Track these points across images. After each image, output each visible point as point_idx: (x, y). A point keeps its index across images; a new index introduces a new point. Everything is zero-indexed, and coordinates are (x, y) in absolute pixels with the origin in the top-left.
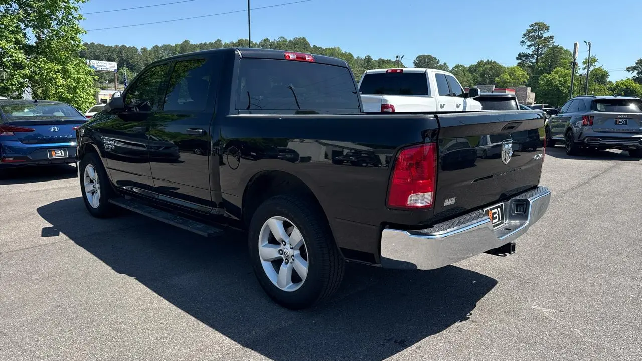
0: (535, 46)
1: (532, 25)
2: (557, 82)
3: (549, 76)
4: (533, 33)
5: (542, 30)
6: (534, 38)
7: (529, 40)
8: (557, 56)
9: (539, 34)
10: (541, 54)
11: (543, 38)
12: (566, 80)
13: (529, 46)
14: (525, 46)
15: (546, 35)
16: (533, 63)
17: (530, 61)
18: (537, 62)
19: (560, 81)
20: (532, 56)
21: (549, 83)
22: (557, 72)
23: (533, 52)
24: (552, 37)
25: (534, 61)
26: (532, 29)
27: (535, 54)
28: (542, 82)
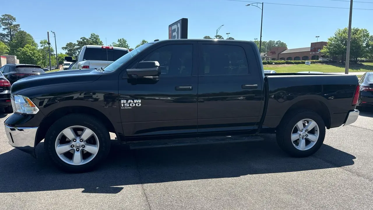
0: (8, 30)
1: (3, 16)
2: (29, 54)
3: (23, 49)
4: (5, 21)
5: (11, 19)
6: (6, 24)
7: (3, 25)
8: (24, 37)
9: (10, 22)
10: (13, 35)
11: (13, 25)
12: (34, 52)
13: (4, 29)
14: (2, 29)
15: (14, 23)
16: (8, 40)
17: (6, 39)
18: (11, 40)
19: (31, 53)
20: (7, 35)
21: (24, 53)
22: (27, 47)
23: (7, 33)
24: (18, 25)
25: (9, 39)
26: (4, 18)
27: (9, 34)
28: (19, 53)
